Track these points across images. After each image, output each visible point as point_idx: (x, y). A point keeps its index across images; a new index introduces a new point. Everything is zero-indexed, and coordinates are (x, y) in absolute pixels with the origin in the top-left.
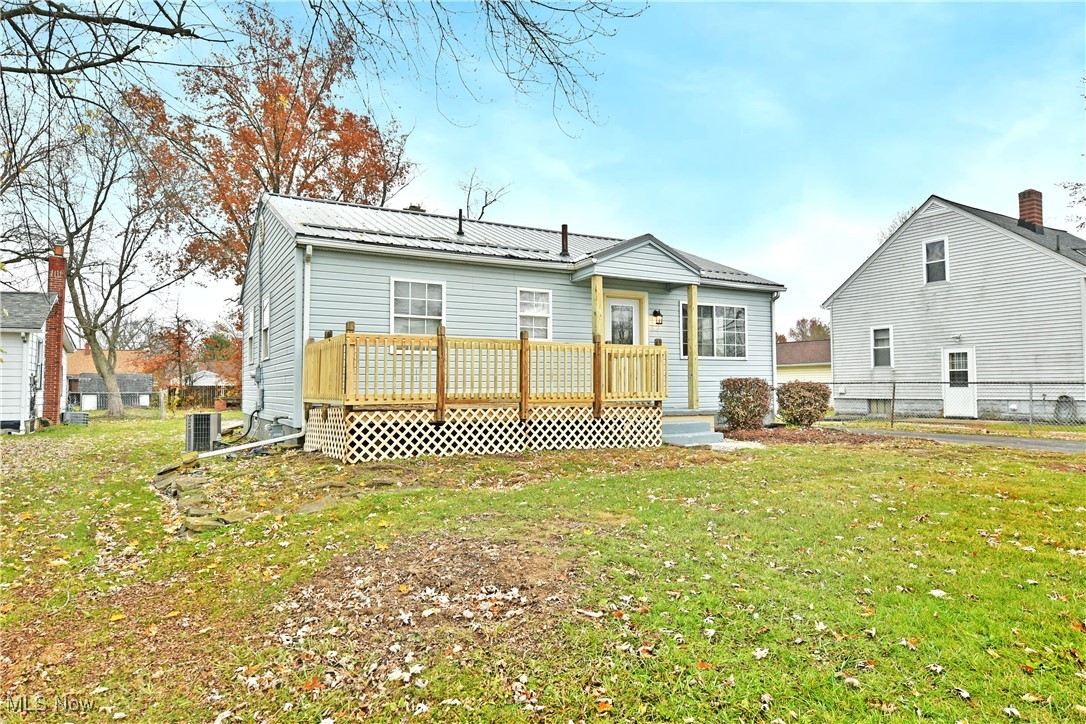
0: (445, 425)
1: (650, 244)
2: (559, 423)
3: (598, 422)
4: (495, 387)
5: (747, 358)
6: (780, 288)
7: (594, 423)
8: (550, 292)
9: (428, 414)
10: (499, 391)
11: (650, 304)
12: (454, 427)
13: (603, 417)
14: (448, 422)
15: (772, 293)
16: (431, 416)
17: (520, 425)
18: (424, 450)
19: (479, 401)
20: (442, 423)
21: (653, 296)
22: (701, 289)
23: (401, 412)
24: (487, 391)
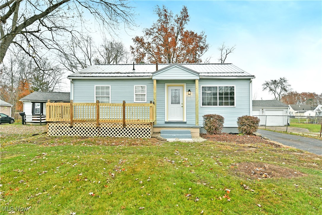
0: (73, 127)
1: (176, 67)
2: (110, 128)
3: (125, 129)
4: (88, 117)
5: (235, 106)
6: (252, 77)
7: (123, 129)
8: (146, 86)
9: (68, 124)
10: (89, 118)
11: (186, 87)
12: (76, 128)
13: (126, 127)
14: (74, 126)
15: (250, 79)
16: (69, 125)
17: (97, 128)
18: (67, 134)
19: (84, 121)
20: (72, 127)
21: (188, 84)
22: (200, 81)
23: (61, 124)
24: (86, 118)
